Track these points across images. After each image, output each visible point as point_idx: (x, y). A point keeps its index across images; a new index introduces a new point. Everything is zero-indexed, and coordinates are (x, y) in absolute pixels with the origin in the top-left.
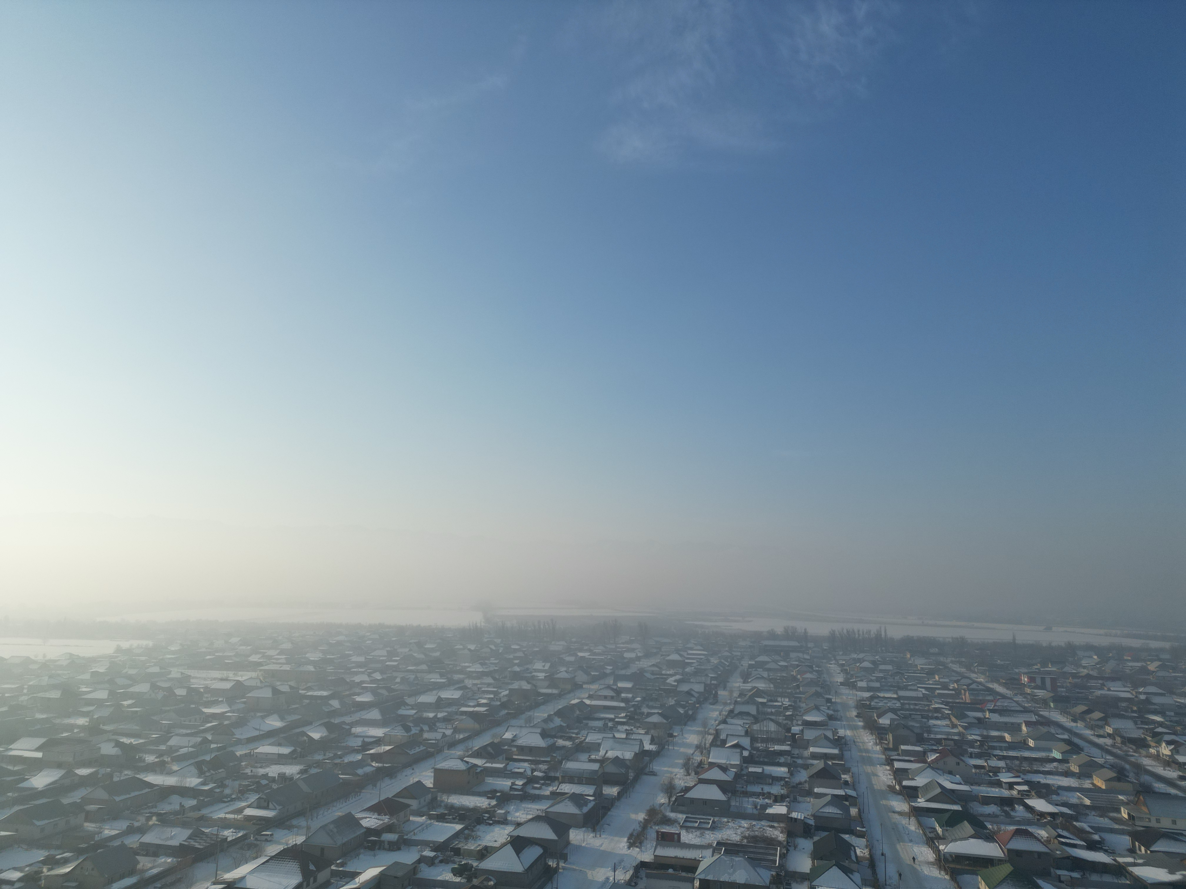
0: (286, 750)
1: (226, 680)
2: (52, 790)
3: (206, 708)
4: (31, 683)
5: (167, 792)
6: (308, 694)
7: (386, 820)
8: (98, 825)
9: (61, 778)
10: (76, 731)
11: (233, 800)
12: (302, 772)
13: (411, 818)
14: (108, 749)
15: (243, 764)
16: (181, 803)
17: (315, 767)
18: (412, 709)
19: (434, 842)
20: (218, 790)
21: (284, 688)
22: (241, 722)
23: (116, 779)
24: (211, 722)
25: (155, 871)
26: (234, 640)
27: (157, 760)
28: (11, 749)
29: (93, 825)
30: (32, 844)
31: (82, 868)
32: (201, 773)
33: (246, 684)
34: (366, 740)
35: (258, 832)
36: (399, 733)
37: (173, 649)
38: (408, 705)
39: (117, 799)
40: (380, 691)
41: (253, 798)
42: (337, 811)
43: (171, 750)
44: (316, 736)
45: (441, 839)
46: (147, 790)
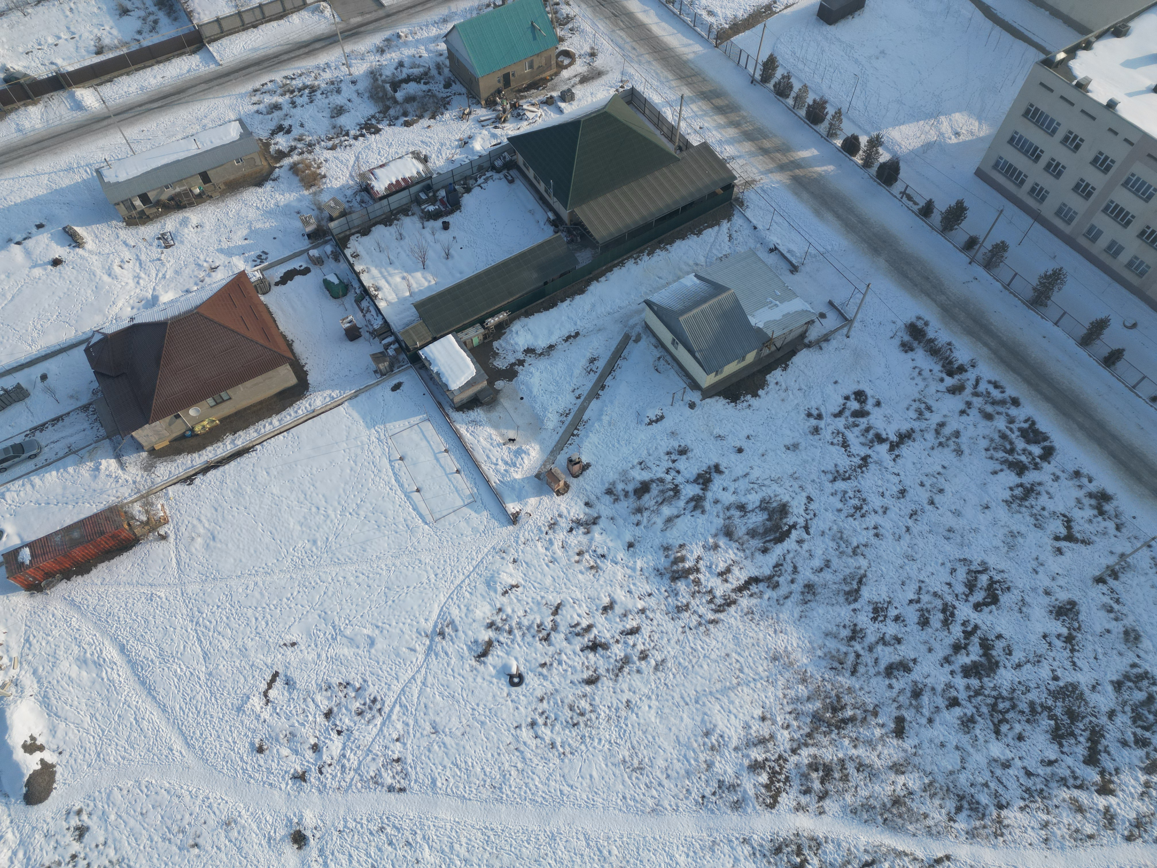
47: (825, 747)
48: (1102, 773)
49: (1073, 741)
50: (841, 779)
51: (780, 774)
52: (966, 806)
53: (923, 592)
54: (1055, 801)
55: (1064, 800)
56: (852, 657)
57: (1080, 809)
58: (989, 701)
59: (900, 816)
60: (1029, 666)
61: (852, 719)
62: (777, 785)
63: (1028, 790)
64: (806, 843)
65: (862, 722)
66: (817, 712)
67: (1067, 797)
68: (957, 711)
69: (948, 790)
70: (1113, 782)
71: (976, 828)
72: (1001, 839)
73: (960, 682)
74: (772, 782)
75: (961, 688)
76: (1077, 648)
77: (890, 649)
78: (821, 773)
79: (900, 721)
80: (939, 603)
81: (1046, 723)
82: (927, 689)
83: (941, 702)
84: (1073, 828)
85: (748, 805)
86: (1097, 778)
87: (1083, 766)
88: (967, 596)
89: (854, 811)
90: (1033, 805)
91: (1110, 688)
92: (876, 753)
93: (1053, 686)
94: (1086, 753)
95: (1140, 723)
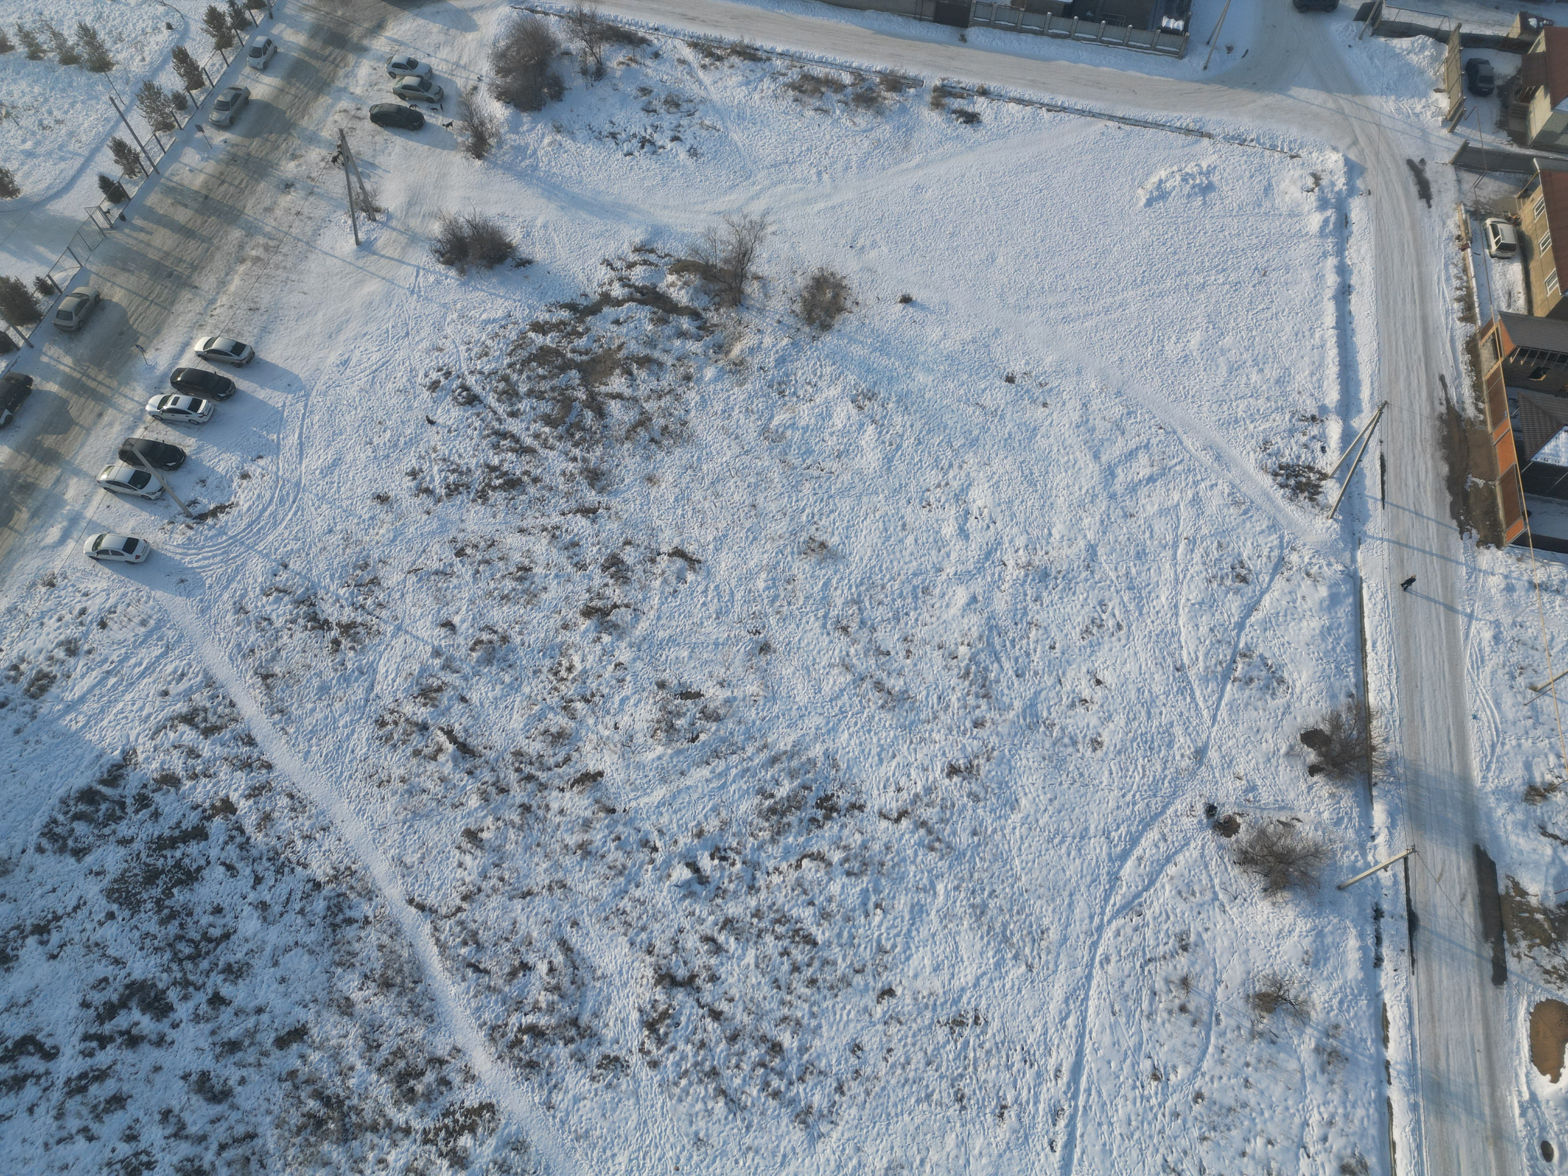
47: (376, 1100)
48: (209, 818)
49: (187, 861)
50: (403, 1056)
51: (446, 1127)
52: (340, 917)
53: (64, 1134)
54: (274, 841)
55: (267, 835)
56: (228, 1154)
57: (267, 818)
58: (189, 966)
59: (400, 971)
60: (111, 952)
61: (318, 1095)
62: (461, 1119)
63: (279, 871)
64: (502, 1044)
65: (314, 1082)
66: (338, 1142)
67: (260, 836)
68: (226, 990)
69: (334, 944)
70: (213, 806)
71: (360, 894)
72: (353, 867)
73: (183, 1011)
74: (463, 1128)
75: (191, 1004)
76: (50, 916)
77: (187, 1117)
78: (412, 1082)
79: (282, 1043)
80: (72, 1104)
81: (180, 896)
82: (217, 1039)
83: (226, 1015)
84: (293, 814)
85: (509, 1135)
86: (218, 820)
87: (212, 838)
88: (39, 1077)
89: (430, 1018)
90: (294, 859)
91: (89, 859)
92: (344, 1041)
93: (123, 914)
94: (193, 843)
95: (118, 813)
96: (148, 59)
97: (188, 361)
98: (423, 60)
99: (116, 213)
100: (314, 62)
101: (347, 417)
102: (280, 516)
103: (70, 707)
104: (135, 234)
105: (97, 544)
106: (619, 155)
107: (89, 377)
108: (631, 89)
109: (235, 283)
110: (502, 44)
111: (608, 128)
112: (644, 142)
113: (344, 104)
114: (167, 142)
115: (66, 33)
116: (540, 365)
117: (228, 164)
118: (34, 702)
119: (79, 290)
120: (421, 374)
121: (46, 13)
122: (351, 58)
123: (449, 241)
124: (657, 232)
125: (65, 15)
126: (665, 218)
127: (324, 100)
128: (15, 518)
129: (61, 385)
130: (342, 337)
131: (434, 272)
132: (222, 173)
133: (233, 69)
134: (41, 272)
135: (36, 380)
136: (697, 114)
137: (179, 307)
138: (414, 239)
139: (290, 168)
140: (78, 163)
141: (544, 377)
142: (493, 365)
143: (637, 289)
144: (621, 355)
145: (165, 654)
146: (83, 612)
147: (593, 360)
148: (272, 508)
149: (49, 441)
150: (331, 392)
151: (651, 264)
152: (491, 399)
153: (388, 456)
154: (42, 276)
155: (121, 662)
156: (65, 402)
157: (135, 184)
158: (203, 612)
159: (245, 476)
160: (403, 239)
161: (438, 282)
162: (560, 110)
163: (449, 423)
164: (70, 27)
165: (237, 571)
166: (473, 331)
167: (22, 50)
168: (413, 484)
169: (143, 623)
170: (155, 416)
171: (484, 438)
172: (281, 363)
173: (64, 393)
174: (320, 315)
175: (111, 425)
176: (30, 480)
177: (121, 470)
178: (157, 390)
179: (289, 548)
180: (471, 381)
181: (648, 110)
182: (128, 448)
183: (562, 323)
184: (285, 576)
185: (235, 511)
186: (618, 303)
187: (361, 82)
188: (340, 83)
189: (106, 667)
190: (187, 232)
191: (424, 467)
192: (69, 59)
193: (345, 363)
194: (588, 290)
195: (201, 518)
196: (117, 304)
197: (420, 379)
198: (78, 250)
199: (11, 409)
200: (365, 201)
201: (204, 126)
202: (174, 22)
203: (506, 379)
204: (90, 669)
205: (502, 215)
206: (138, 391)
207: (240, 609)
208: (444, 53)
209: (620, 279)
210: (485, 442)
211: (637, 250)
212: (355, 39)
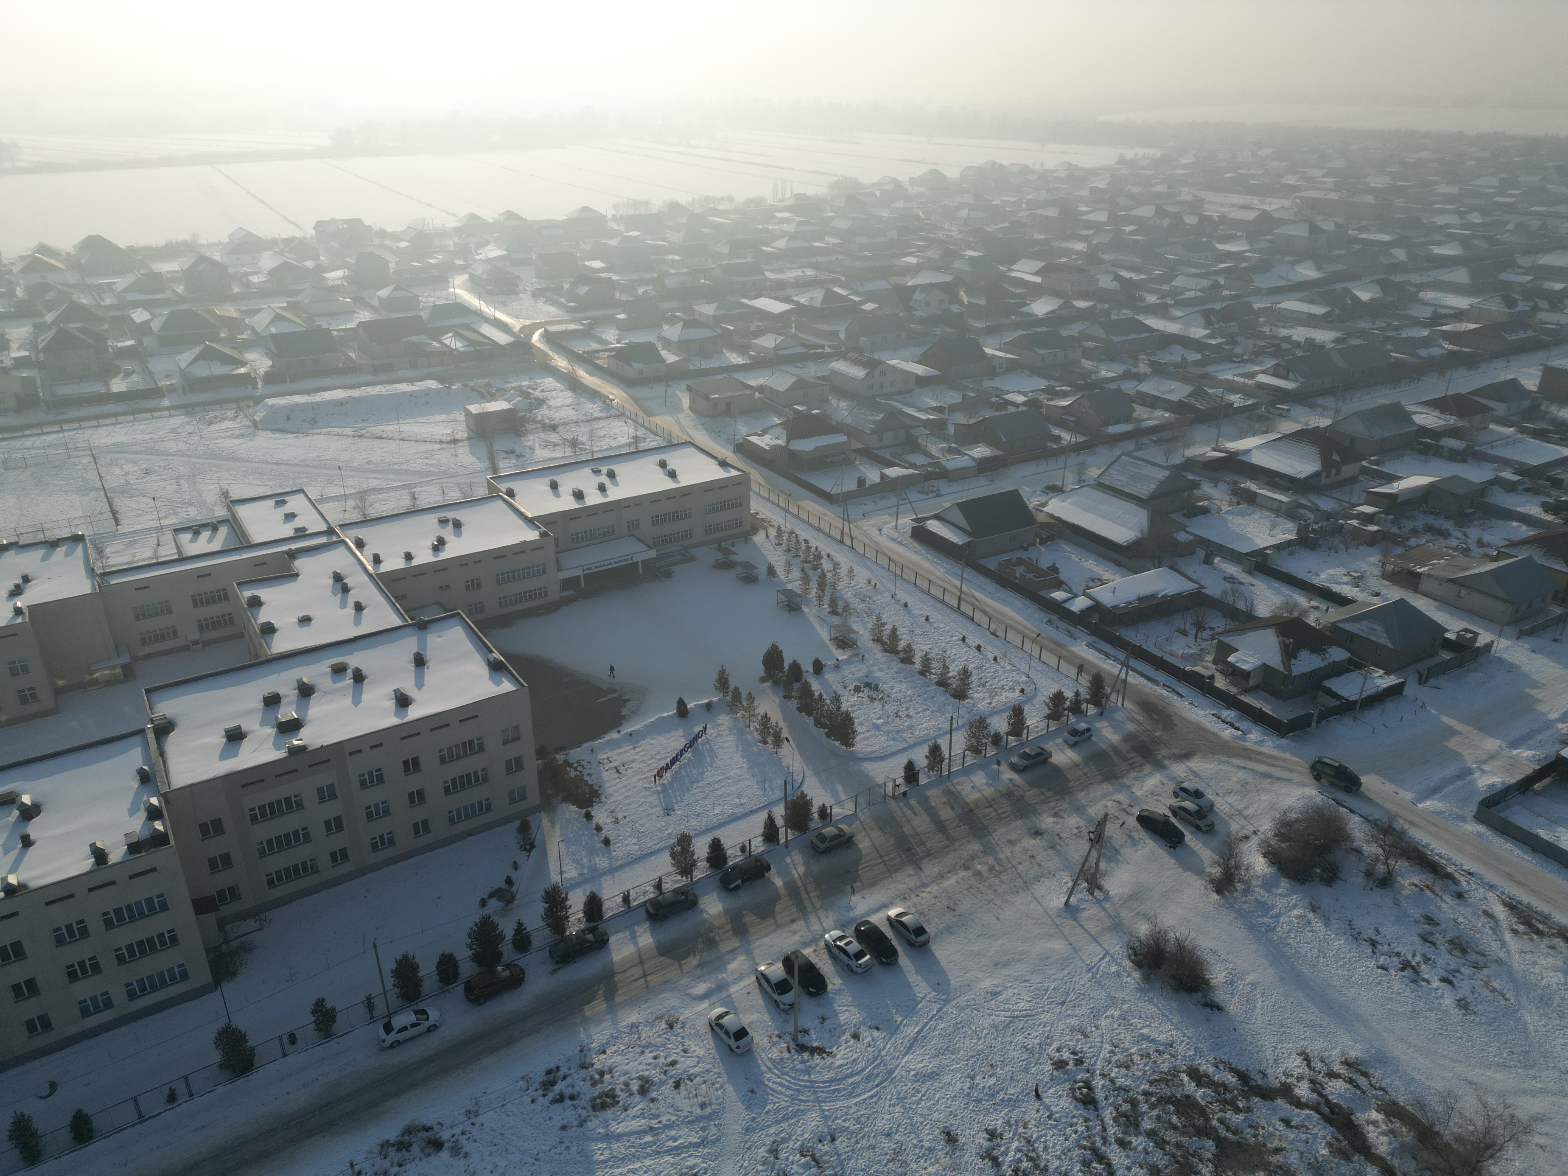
0: (1319, 310)
1: (1248, 208)
2: (1051, 319)
3: (1220, 243)
4: (1029, 197)
5: (1167, 340)
6: (1360, 236)
7: (1452, 422)
8: (1095, 363)
9: (1060, 308)
10: (1074, 257)
11: (1243, 361)
12: (1337, 341)
13: (1491, 426)
14: (1106, 282)
15: (1261, 319)
16: (1183, 355)
17: (1357, 338)
18: (1526, 274)
19: (1520, 464)
20: (1227, 347)
21: (1327, 226)
22: (1263, 267)
23: (1114, 317)
24: (1225, 262)
25: (1151, 423)
26: (1265, 152)
27: (1159, 301)
28: (1013, 270)
29: (1091, 363)
30: (1036, 371)
31: (1079, 405)
32: (1208, 324)
33: (1276, 215)
34: (1440, 310)
35: (1272, 404)
36: (1495, 307)
37: (1185, 161)
38: (1519, 267)
39: (1115, 339)
40: (1476, 242)
41: (1270, 363)
42: (1381, 398)
43: (1176, 292)
44: (1364, 296)
45: (1535, 461)
46: (1146, 335)
96: (993, 704)
97: (877, 919)
98: (1210, 795)
99: (903, 789)
100: (1115, 758)
101: (967, 1042)
102: (858, 1090)
103: (608, 1137)
104: (905, 809)
105: (721, 1017)
106: (1372, 964)
107: (806, 889)
108: (1414, 912)
109: (951, 882)
110: (1293, 815)
111: (1370, 933)
112: (1406, 966)
113: (1120, 797)
114: (970, 760)
115: (952, 668)
116: (1177, 1112)
117: (1002, 796)
118: (591, 1113)
119: (842, 826)
120: (1055, 1046)
121: (948, 652)
122: (1148, 768)
123: (1149, 946)
124: (1381, 1059)
125: (959, 658)
126: (1397, 1050)
127: (1107, 787)
128: (688, 959)
129: (785, 884)
130: (1006, 971)
131: (1120, 964)
132: (994, 800)
133: (1049, 735)
134: (828, 801)
135: (773, 870)
136: (1485, 971)
137: (899, 876)
138: (1117, 926)
139: (1047, 821)
140: (901, 746)
141: (1175, 1128)
142: (1128, 1083)
143: (1328, 1102)
144: (1274, 1159)
145: (696, 1146)
146: (673, 1063)
147: (1239, 1144)
148: (857, 1078)
149: (749, 918)
150: (967, 1011)
151: (1357, 1087)
152: (1108, 1114)
153: (979, 1101)
154: (827, 805)
155: (666, 1127)
156: (778, 897)
157: (929, 777)
158: (748, 1129)
159: (856, 1036)
160: (1108, 922)
161: (1118, 975)
162: (1326, 896)
163: (1054, 1109)
164: (957, 666)
165: (795, 1114)
166: (1126, 1037)
167: (918, 666)
168: (986, 1144)
169: (703, 1106)
170: (827, 945)
171: (1080, 1147)
172: (943, 963)
173: (782, 891)
174: (999, 943)
175: (794, 933)
176: (717, 938)
177: (776, 971)
178: (842, 926)
179: (847, 1124)
180: (1098, 1083)
181: (1425, 939)
182: (793, 957)
183: (1224, 1085)
184: (827, 1148)
185: (829, 1060)
186: (1298, 1104)
187: (1145, 788)
188: (1127, 781)
189: (654, 1123)
190: (941, 827)
191: (1007, 1135)
192: (943, 683)
193: (995, 994)
194: (1269, 1071)
195: (802, 1048)
196: (860, 849)
197: (1051, 1050)
198: (861, 800)
199: (744, 881)
200: (1094, 875)
201: (1003, 763)
202: (1027, 690)
203: (1134, 1103)
204: (642, 1115)
205: (1214, 952)
206: (829, 919)
207: (774, 1151)
208: (1232, 799)
209: (1313, 1082)
210: (1077, 1152)
211: (1346, 1063)
212: (1159, 757)
